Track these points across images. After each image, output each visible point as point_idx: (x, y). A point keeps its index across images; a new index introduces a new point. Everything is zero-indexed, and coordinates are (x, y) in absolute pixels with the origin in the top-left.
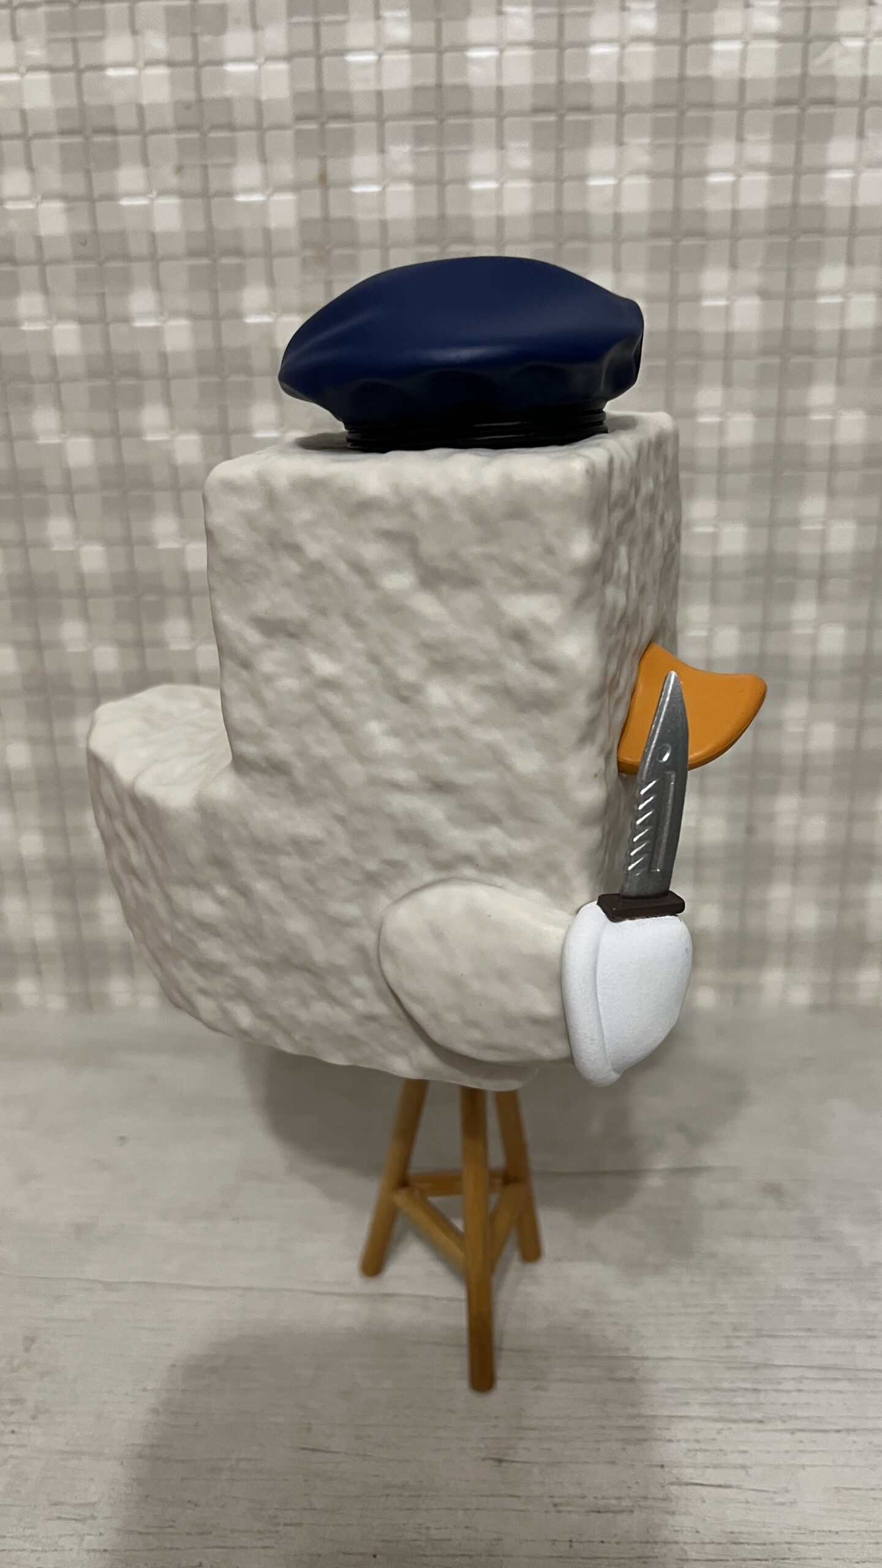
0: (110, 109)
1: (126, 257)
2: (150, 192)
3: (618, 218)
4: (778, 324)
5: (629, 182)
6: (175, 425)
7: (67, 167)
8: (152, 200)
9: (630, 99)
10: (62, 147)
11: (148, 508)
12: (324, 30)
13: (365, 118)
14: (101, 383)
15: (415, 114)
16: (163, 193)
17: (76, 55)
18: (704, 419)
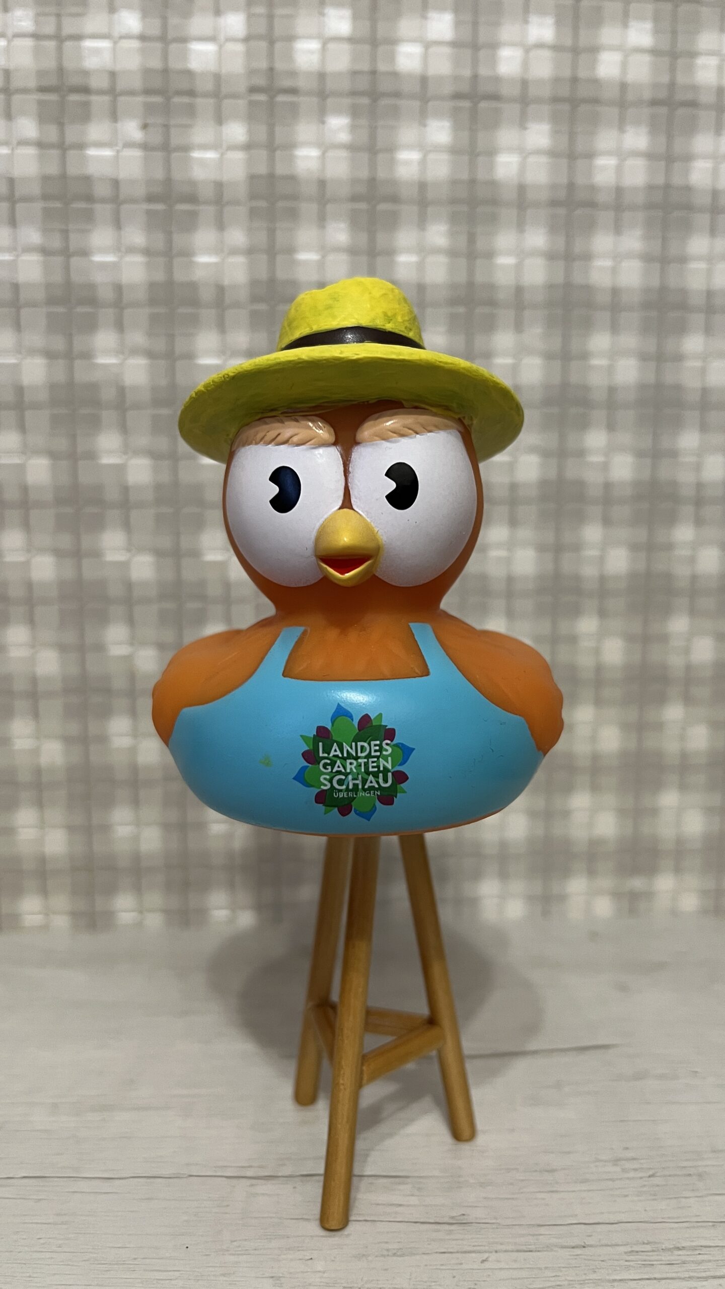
0: (86, 73)
1: (89, 198)
2: (116, 145)
3: (522, 188)
4: (655, 282)
5: (532, 159)
6: (124, 350)
7: (42, 119)
8: (118, 152)
9: (533, 92)
10: (40, 103)
11: (95, 424)
12: (277, 21)
13: (309, 93)
14: (61, 310)
15: (354, 93)
16: (129, 145)
17: (59, 26)
18: (595, 362)
